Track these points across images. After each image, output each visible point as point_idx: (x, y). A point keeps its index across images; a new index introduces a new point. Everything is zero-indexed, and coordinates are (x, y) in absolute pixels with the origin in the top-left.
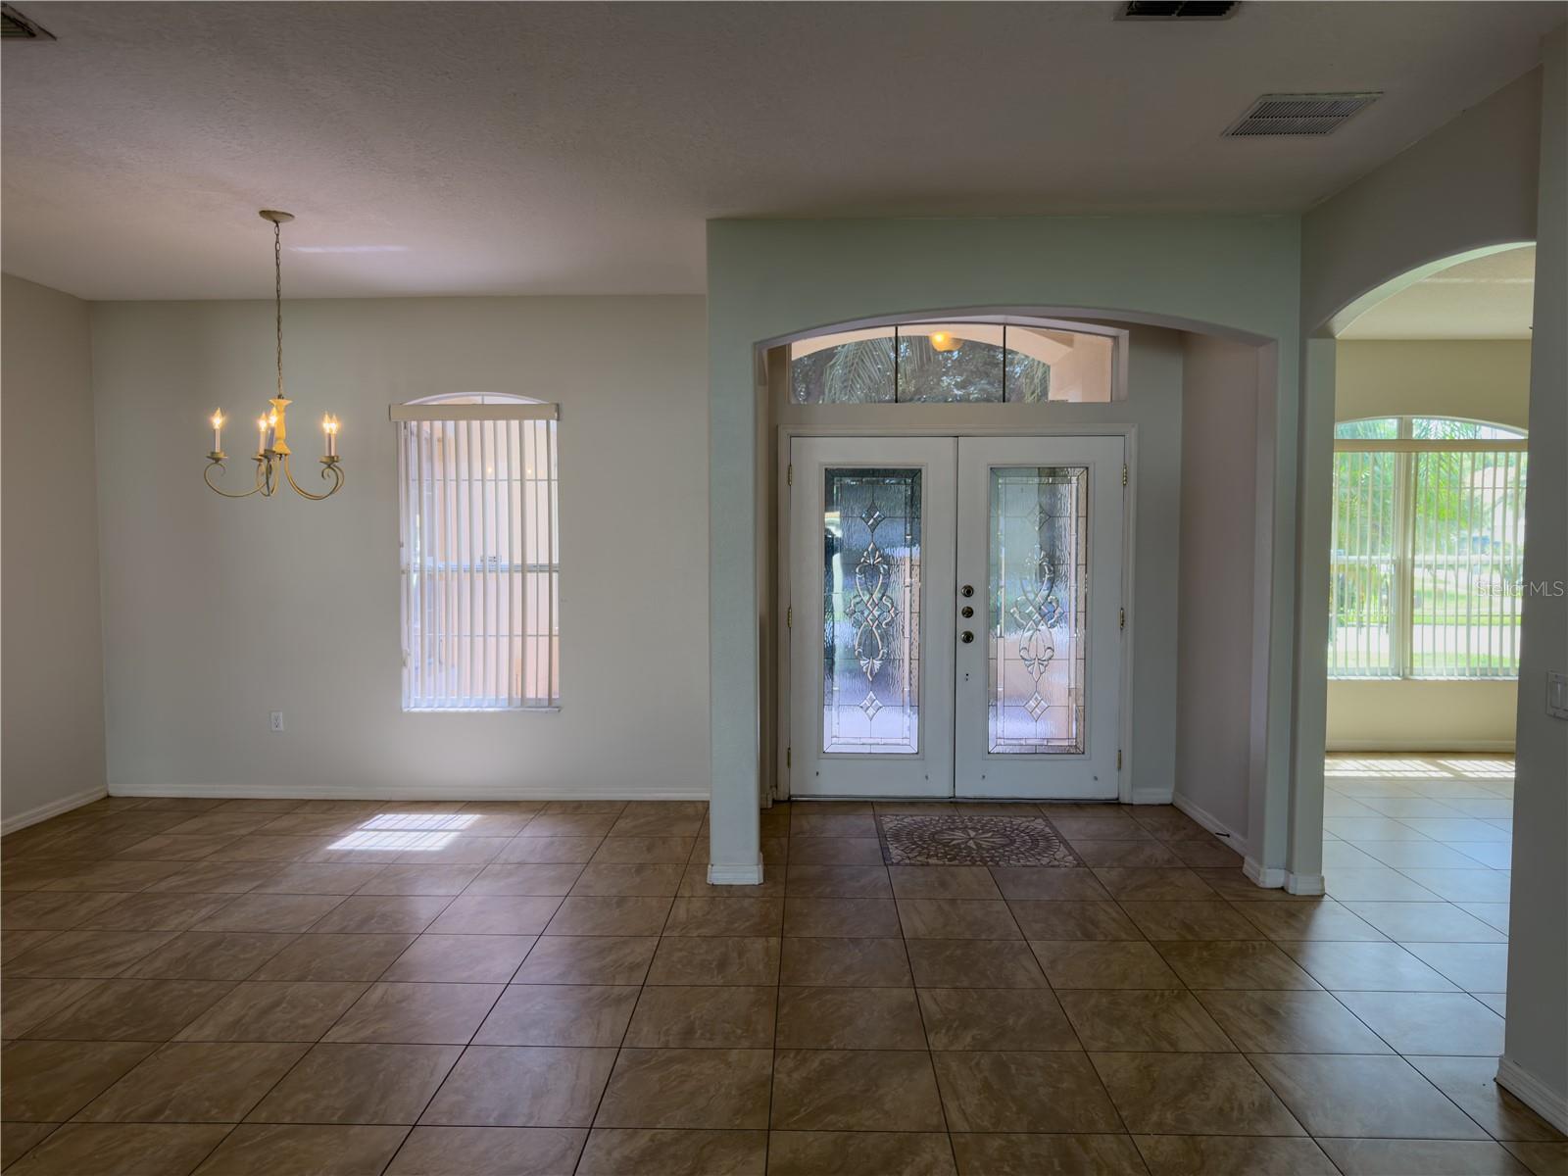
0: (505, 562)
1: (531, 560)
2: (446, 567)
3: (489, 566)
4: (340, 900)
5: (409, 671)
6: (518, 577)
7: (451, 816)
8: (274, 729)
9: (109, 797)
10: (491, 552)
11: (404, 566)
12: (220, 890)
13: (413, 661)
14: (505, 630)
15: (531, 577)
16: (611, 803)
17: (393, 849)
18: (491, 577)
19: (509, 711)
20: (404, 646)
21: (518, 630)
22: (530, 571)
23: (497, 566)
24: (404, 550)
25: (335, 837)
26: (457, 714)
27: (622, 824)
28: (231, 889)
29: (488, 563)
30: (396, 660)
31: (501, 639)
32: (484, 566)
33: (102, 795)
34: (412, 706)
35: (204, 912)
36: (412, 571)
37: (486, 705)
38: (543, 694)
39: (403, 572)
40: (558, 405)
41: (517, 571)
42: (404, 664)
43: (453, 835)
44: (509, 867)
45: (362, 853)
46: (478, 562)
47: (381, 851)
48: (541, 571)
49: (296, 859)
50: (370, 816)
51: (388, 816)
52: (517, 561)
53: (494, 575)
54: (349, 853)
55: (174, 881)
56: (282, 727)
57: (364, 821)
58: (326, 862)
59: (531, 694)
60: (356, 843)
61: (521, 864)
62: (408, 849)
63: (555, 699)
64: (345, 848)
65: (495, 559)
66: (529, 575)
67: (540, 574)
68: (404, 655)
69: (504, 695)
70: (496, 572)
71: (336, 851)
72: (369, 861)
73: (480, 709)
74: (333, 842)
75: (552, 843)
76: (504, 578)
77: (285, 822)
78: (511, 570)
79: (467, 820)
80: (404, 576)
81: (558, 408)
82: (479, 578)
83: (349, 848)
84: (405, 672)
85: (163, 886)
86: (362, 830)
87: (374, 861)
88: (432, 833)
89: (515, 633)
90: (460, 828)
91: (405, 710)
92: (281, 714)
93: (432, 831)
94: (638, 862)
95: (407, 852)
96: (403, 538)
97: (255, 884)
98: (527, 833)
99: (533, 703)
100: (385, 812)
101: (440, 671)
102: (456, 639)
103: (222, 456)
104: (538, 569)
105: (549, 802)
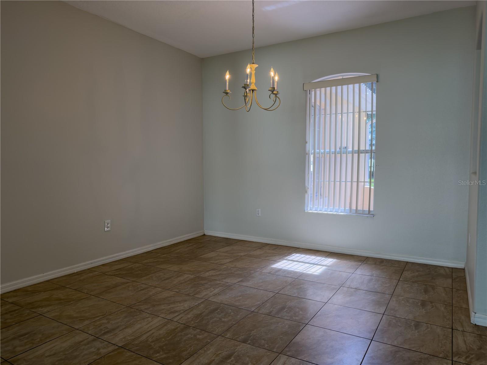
0: (350, 149)
1: (362, 148)
2: (324, 152)
3: (343, 151)
4: (271, 294)
5: (308, 195)
6: (356, 155)
7: (324, 258)
8: (257, 215)
9: (204, 235)
10: (344, 145)
11: (307, 151)
12: (226, 280)
13: (310, 192)
14: (349, 179)
15: (362, 156)
16: (399, 262)
17: (298, 271)
18: (344, 156)
19: (350, 215)
20: (306, 184)
21: (355, 179)
22: (361, 153)
23: (347, 151)
24: (307, 145)
25: (276, 261)
26: (327, 214)
27: (407, 274)
28: (230, 281)
29: (342, 150)
30: (303, 190)
31: (347, 183)
32: (341, 151)
33: (202, 234)
34: (309, 209)
35: (216, 291)
36: (310, 153)
37: (340, 211)
38: (366, 209)
39: (307, 154)
40: (377, 75)
41: (355, 153)
42: (306, 192)
43: (324, 267)
44: (351, 290)
45: (285, 271)
46: (338, 150)
47: (293, 271)
48: (367, 153)
49: (258, 270)
50: (290, 254)
51: (298, 255)
52: (356, 148)
53: (345, 155)
54: (279, 270)
55: (212, 273)
56: (260, 215)
57: (287, 256)
58: (269, 273)
59: (360, 208)
60: (283, 266)
61: (357, 289)
62: (304, 272)
63: (371, 211)
64: (278, 267)
65: (346, 148)
66: (361, 154)
67: (366, 154)
68: (306, 188)
69: (348, 208)
70: (346, 153)
71: (275, 268)
72: (287, 276)
73: (338, 213)
74: (274, 264)
75: (371, 280)
76: (350, 156)
77: (258, 252)
78: (353, 152)
79: (330, 261)
80: (307, 156)
81: (377, 76)
82: (338, 156)
83: (280, 267)
84: (306, 196)
85: (207, 274)
86: (286, 260)
87: (289, 276)
88: (315, 266)
89: (354, 180)
90: (327, 265)
91: (306, 211)
92: (260, 209)
93: (316, 264)
94: (421, 299)
95: (304, 273)
96: (307, 140)
97: (240, 279)
98: (359, 272)
99: (361, 212)
100: (297, 252)
101: (321, 198)
102: (328, 182)
103: (229, 91)
104: (366, 152)
105: (367, 257)
